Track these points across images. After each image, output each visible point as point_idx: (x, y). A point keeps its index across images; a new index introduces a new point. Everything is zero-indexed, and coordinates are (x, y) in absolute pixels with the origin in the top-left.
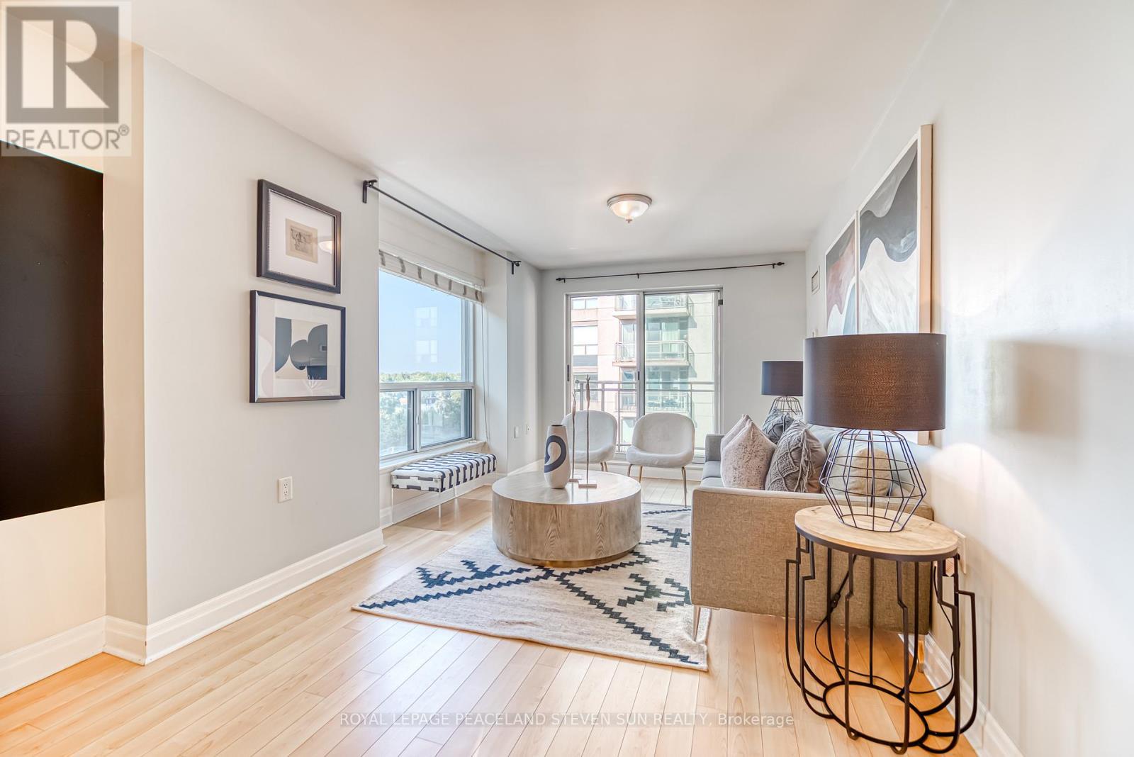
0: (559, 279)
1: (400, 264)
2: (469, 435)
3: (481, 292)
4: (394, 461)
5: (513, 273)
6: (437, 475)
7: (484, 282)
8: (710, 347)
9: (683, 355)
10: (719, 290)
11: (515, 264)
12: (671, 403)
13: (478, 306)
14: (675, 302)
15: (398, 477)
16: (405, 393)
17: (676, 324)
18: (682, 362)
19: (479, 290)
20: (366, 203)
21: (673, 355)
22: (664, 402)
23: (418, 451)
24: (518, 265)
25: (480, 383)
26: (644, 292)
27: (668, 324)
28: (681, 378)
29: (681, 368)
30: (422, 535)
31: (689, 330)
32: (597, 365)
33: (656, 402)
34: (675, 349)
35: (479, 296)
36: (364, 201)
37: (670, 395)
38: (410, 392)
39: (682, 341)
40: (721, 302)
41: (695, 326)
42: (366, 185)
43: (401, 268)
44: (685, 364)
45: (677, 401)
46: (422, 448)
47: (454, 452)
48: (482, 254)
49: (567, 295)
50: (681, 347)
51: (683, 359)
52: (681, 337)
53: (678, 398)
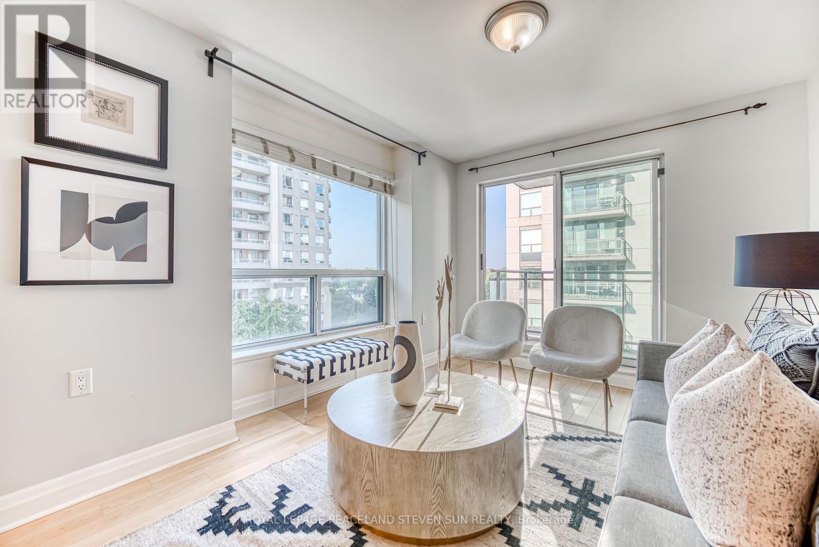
0: (471, 170)
1: (262, 145)
2: (380, 319)
3: (390, 185)
4: (288, 344)
5: (420, 164)
6: (304, 365)
7: (394, 176)
8: (649, 243)
9: (620, 249)
10: (658, 157)
11: (422, 154)
12: (608, 293)
13: (389, 198)
14: (612, 204)
15: (278, 362)
16: (309, 279)
17: (614, 224)
18: (619, 256)
19: (388, 183)
20: (212, 76)
21: (612, 251)
22: (602, 291)
23: (317, 335)
24: (425, 156)
25: (390, 271)
26: (561, 172)
27: (607, 224)
28: (618, 270)
29: (618, 262)
30: (284, 429)
31: (626, 227)
32: (541, 261)
33: (594, 291)
34: (612, 246)
35: (388, 189)
36: (210, 74)
37: (607, 285)
38: (311, 278)
39: (619, 239)
40: (661, 172)
41: (633, 223)
42: (211, 56)
43: (263, 149)
44: (622, 258)
45: (615, 290)
46: (322, 331)
47: (354, 336)
48: (392, 149)
49: (480, 185)
50: (618, 244)
51: (620, 254)
52: (618, 235)
53: (616, 288)
